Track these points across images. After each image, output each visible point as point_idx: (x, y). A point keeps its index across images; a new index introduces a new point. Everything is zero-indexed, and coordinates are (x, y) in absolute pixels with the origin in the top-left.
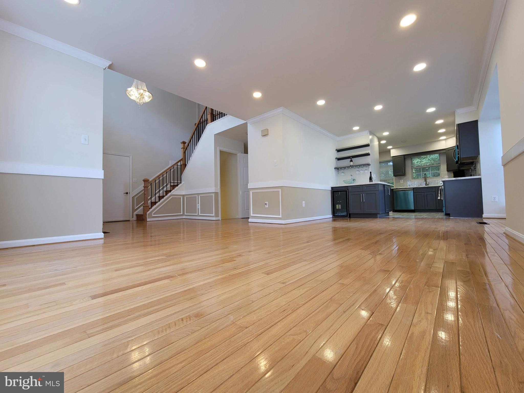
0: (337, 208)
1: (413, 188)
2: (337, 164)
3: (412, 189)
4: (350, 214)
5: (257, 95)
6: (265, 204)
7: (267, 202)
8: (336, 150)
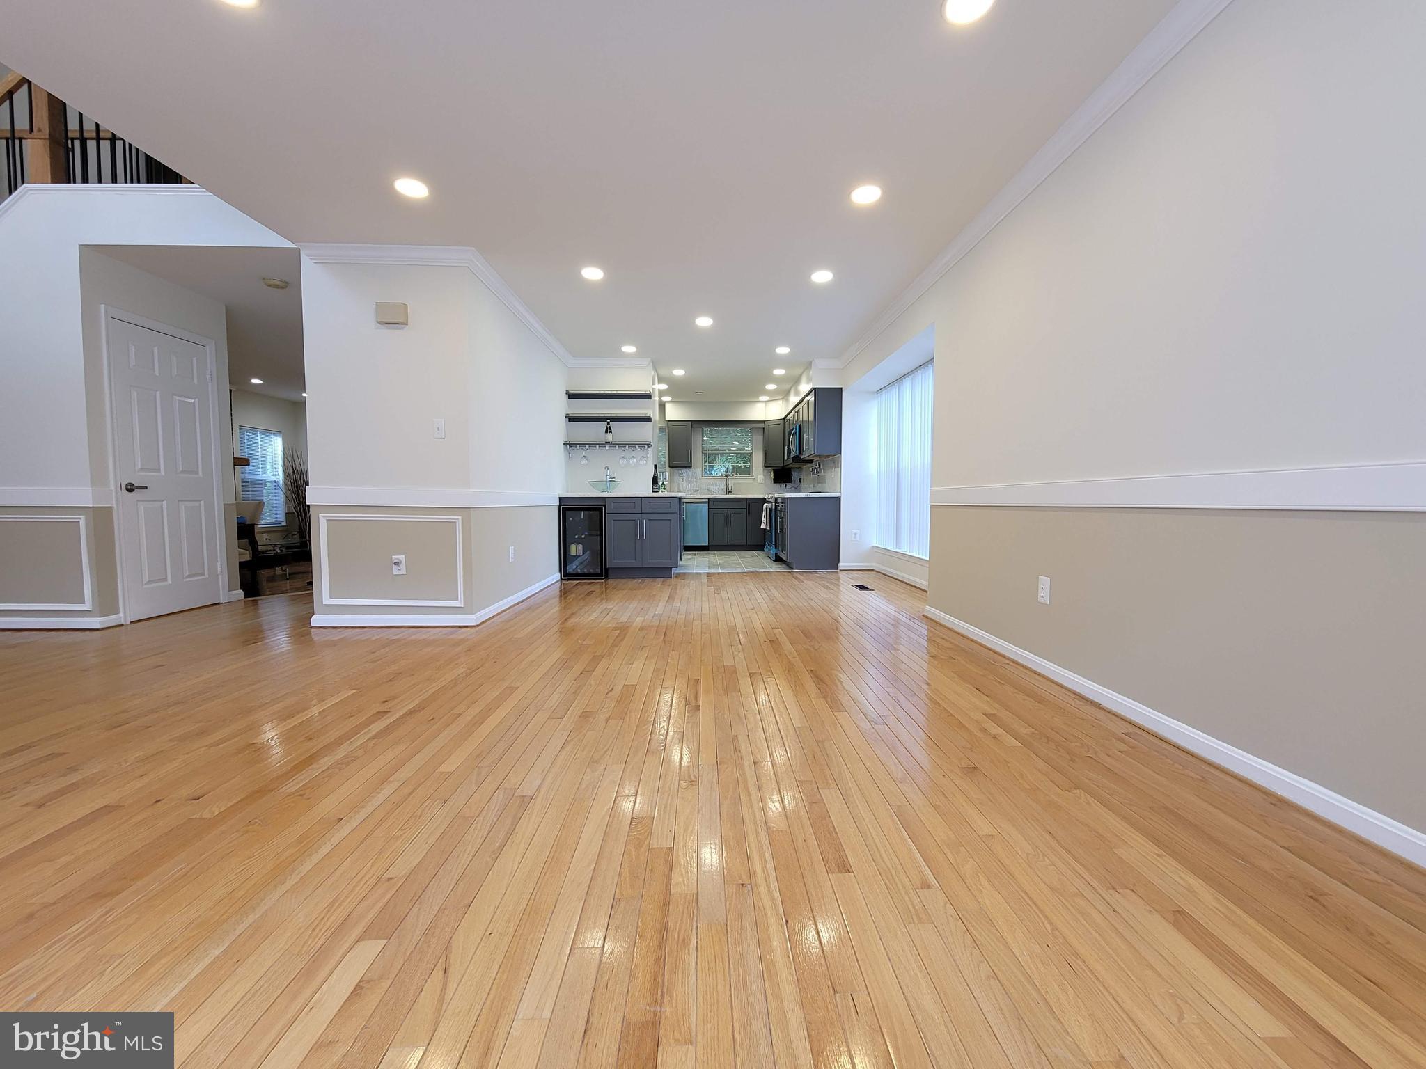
0: (573, 553)
1: (708, 498)
2: (567, 429)
3: (707, 500)
4: (607, 570)
5: (412, 188)
6: (396, 563)
7: (402, 558)
8: (567, 393)
